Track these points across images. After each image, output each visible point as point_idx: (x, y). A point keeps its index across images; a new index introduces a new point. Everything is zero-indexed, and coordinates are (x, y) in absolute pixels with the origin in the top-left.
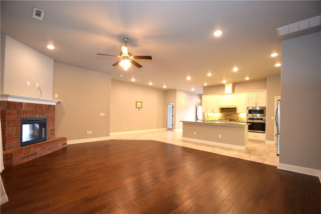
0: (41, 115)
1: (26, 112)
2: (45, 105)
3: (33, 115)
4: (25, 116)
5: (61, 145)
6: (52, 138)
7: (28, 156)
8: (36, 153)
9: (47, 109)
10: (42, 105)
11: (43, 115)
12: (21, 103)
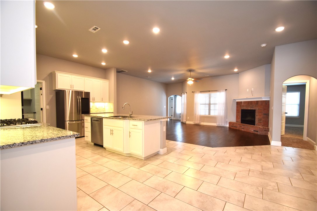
0: (252, 108)
1: (243, 106)
2: (254, 101)
3: (247, 107)
4: (243, 108)
5: (252, 130)
6: (260, 126)
7: (233, 126)
8: (237, 127)
9: (256, 104)
10: (252, 101)
11: (253, 108)
12: (241, 102)
